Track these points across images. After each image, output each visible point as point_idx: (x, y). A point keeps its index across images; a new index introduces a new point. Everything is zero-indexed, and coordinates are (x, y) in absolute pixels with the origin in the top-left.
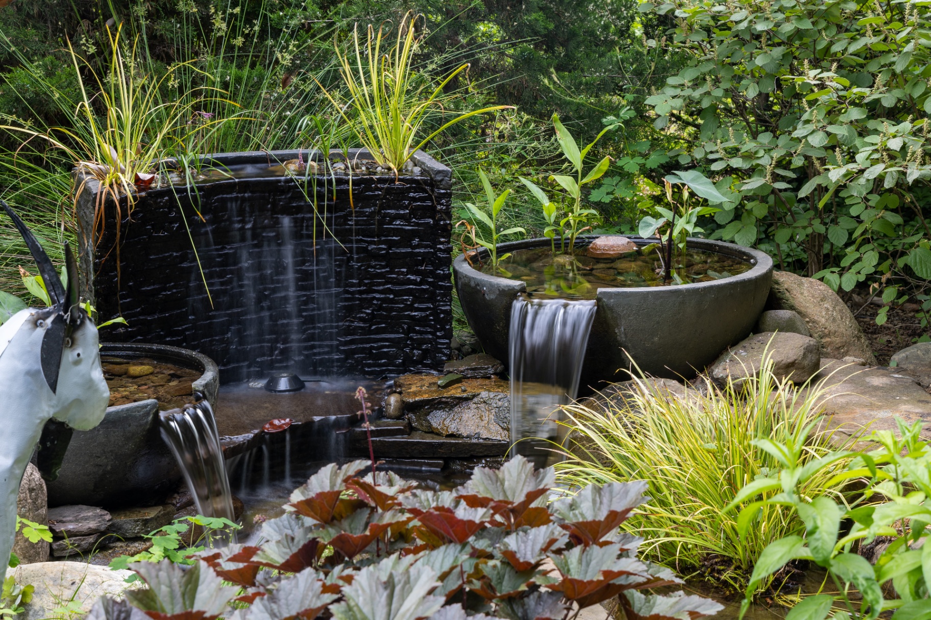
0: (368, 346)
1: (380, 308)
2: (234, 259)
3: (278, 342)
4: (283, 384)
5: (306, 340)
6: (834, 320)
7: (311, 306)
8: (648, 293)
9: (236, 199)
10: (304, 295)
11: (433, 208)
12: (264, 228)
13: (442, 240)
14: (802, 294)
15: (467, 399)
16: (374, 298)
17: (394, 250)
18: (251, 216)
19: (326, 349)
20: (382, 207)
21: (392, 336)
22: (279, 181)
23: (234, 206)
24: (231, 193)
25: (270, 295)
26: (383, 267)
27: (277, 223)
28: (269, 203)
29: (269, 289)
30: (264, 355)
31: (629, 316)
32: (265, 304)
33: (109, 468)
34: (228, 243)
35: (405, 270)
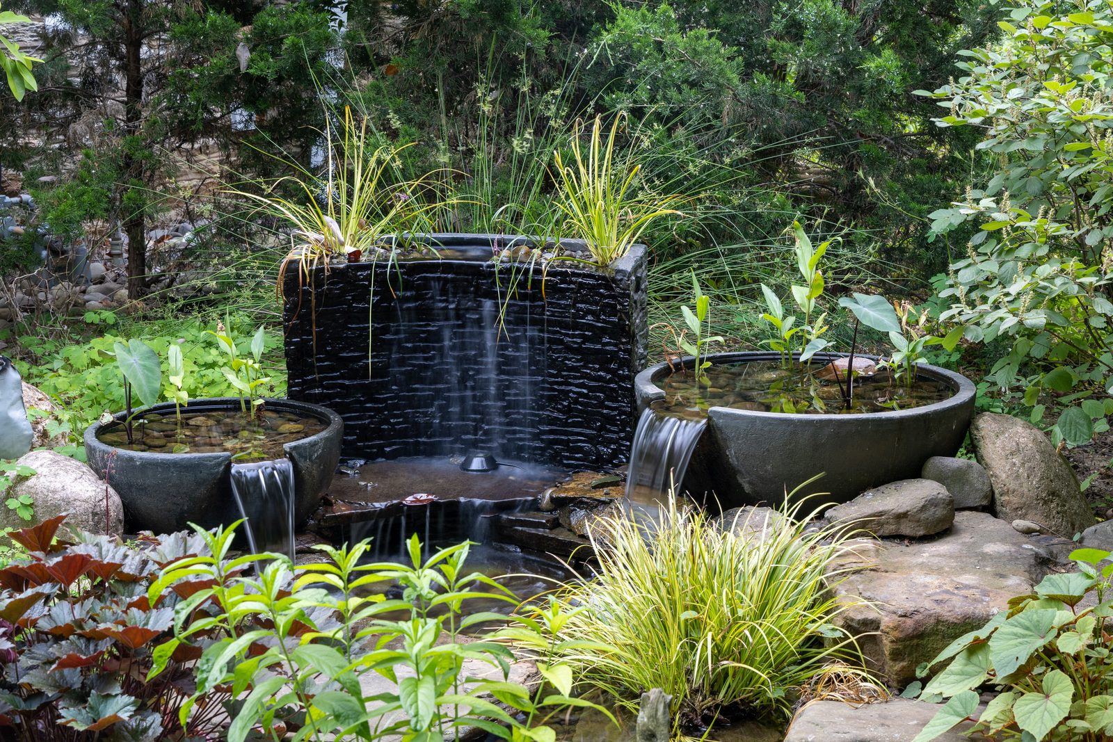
0: (566, 438)
1: (576, 402)
2: (437, 336)
3: (483, 423)
4: (477, 463)
5: (508, 424)
6: (1018, 477)
7: (513, 391)
8: (756, 417)
9: (439, 279)
10: (507, 380)
11: (614, 307)
12: (467, 310)
13: (624, 340)
14: (994, 443)
15: (604, 503)
16: (571, 391)
17: (588, 345)
18: (455, 297)
19: (528, 436)
20: (576, 302)
21: (588, 431)
22: (482, 266)
23: (436, 286)
24: (436, 272)
25: (474, 375)
26: (578, 361)
27: (480, 305)
28: (472, 286)
29: (473, 369)
30: (468, 433)
31: (738, 439)
32: (470, 383)
33: (186, 508)
34: (433, 320)
35: (597, 366)
